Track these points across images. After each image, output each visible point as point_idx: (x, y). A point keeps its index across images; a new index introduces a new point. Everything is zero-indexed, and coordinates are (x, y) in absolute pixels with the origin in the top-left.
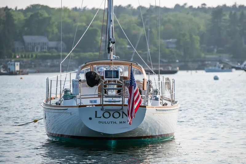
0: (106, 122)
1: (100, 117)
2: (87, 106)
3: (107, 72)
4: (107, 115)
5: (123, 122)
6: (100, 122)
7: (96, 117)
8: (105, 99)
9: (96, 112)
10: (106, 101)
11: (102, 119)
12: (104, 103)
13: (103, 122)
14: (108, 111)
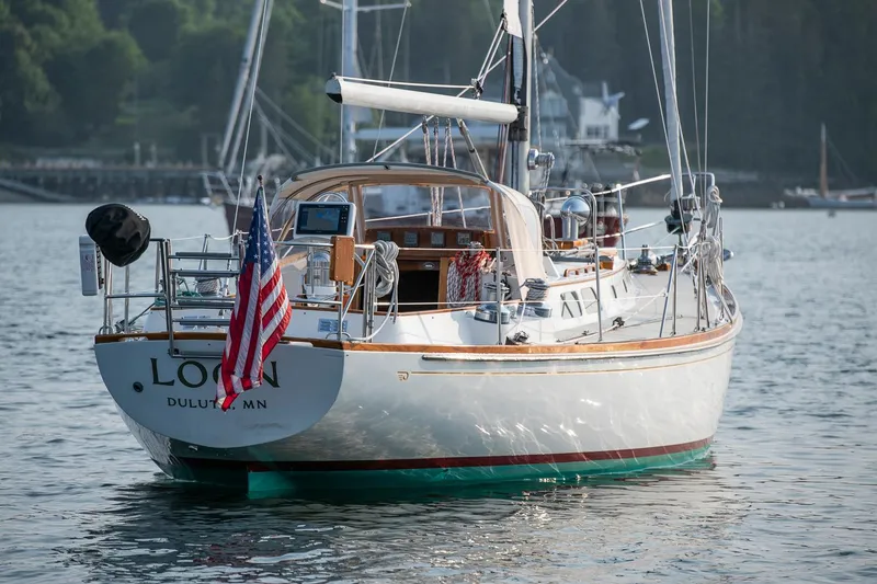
0: (195, 403)
1: (172, 383)
2: (127, 340)
3: (304, 210)
4: (193, 374)
5: (255, 404)
6: (172, 402)
7: (156, 381)
8: (177, 314)
9: (154, 361)
10: (182, 322)
11: (180, 391)
12: (178, 329)
13: (183, 403)
14: (194, 359)
